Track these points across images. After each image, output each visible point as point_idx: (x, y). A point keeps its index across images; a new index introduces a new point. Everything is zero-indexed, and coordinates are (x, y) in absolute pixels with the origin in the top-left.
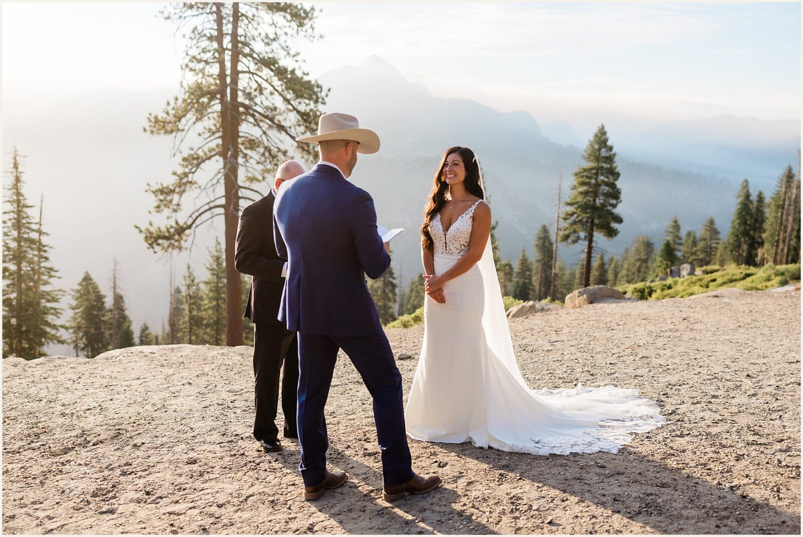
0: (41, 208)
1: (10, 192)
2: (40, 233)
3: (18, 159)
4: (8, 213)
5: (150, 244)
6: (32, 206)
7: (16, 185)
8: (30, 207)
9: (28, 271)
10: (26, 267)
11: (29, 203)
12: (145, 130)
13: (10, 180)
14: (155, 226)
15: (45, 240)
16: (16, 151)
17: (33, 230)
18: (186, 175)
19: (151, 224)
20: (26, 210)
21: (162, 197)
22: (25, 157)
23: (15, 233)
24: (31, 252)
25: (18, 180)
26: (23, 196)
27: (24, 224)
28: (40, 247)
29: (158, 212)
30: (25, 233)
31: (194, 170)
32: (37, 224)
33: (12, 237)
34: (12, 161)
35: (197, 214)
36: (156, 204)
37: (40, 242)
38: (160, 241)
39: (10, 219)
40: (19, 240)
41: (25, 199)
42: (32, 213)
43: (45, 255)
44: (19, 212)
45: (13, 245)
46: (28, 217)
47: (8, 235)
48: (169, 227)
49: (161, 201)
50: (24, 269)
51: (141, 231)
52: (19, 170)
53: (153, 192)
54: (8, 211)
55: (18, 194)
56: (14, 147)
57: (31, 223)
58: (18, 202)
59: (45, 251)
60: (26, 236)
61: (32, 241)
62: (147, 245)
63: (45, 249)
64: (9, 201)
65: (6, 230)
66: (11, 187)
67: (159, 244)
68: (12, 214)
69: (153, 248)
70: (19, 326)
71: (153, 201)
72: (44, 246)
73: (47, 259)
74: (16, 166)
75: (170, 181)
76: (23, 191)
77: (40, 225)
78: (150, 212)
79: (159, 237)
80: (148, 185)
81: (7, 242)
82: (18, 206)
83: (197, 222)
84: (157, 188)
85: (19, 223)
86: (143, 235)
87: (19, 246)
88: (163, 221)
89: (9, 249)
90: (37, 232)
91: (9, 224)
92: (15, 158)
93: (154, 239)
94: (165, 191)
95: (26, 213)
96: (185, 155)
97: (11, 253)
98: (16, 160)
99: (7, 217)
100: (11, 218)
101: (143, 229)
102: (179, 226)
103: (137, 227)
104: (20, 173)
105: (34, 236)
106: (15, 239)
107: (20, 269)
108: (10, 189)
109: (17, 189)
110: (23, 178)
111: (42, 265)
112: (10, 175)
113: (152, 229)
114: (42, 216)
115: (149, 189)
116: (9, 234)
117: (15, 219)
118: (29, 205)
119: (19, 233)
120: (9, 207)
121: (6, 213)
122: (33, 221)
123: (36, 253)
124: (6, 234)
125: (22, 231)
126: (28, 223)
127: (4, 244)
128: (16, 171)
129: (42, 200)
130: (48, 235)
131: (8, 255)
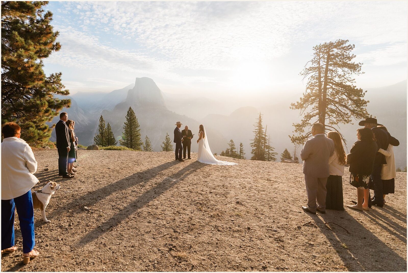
0: (266, 129)
1: (258, 124)
2: (265, 136)
6: (264, 128)
12: (290, 108)
13: (258, 121)
14: (295, 136)
15: (266, 138)
18: (306, 121)
19: (294, 136)
20: (262, 129)
21: (298, 128)
24: (263, 141)
25: (260, 121)
28: (265, 139)
29: (296, 132)
31: (308, 120)
32: (264, 133)
35: (309, 133)
38: (296, 141)
41: (262, 126)
42: (264, 130)
44: (260, 129)
46: (262, 131)
48: (299, 136)
49: (297, 129)
50: (260, 145)
51: (290, 137)
56: (260, 112)
58: (260, 127)
59: (266, 141)
61: (263, 138)
62: (292, 141)
64: (258, 126)
67: (295, 142)
71: (294, 128)
73: (266, 143)
74: (260, 117)
75: (301, 123)
76: (261, 124)
77: (266, 133)
78: (293, 132)
79: (296, 140)
80: (293, 124)
83: (309, 136)
84: (296, 125)
85: (260, 132)
86: (291, 138)
87: (259, 138)
88: (297, 135)
89: (257, 139)
92: (260, 115)
93: (294, 140)
94: (298, 126)
96: (306, 115)
99: (257, 131)
101: (291, 137)
102: (303, 137)
103: (289, 136)
105: (263, 136)
106: (258, 137)
110: (262, 120)
112: (258, 119)
113: (294, 137)
114: (266, 131)
120: (257, 128)
121: (256, 129)
122: (264, 132)
123: (264, 141)
124: (256, 135)
125: (260, 135)
126: (262, 133)
127: (256, 137)
128: (260, 119)
129: (267, 126)
130: (267, 136)
131: (256, 141)
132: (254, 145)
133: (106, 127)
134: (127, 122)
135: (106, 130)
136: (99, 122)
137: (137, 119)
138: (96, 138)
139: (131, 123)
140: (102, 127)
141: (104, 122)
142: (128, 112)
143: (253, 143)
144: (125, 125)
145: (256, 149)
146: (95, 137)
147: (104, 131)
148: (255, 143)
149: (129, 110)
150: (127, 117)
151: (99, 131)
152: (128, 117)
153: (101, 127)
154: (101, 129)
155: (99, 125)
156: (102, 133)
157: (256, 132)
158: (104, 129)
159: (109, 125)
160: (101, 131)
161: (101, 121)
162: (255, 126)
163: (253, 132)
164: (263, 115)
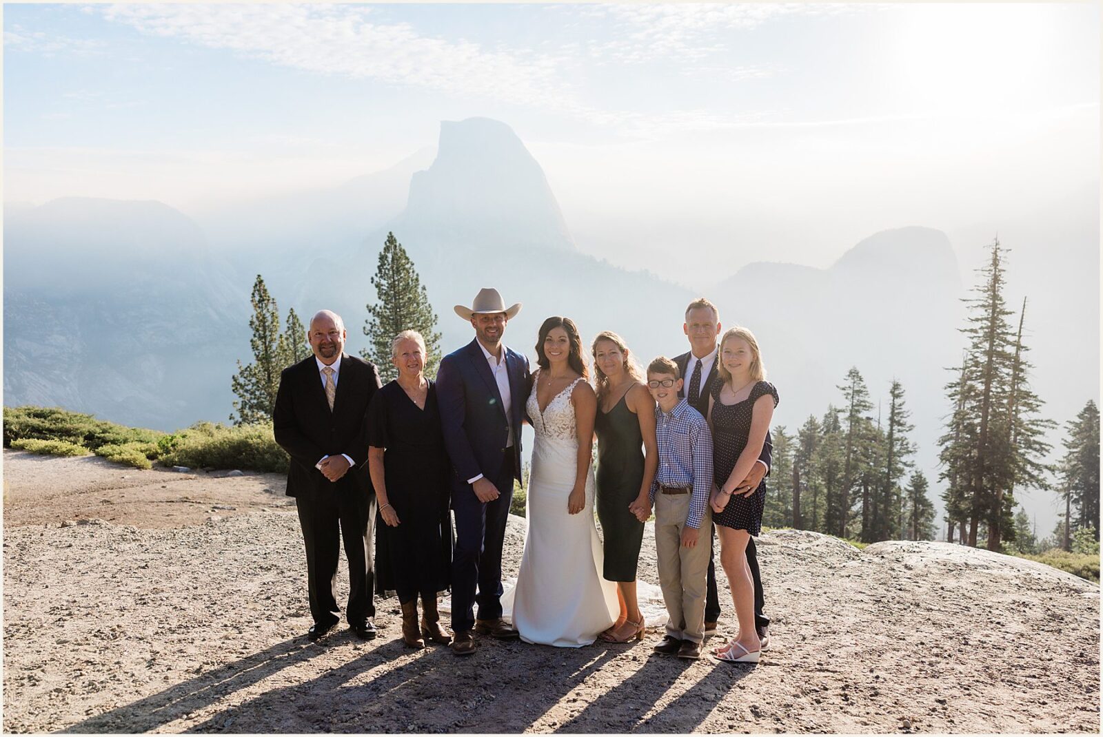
0: (1023, 315)
1: (986, 295)
2: (1018, 346)
3: (999, 253)
4: (981, 320)
6: (1011, 313)
7: (993, 286)
8: (1007, 313)
9: (998, 392)
10: (996, 388)
11: (1007, 308)
13: (985, 281)
15: (1023, 356)
16: (996, 245)
17: (1008, 343)
20: (1002, 317)
22: (1008, 251)
23: (987, 345)
24: (1006, 370)
25: (996, 279)
26: (1001, 300)
27: (999, 334)
28: (1017, 365)
30: (999, 345)
32: (1014, 335)
33: (983, 350)
34: (991, 256)
37: (1016, 357)
39: (982, 328)
40: (990, 353)
41: (1004, 303)
42: (1011, 322)
43: (1021, 374)
44: (993, 320)
45: (983, 359)
46: (1004, 326)
47: (978, 348)
50: (993, 390)
52: (999, 267)
54: (980, 317)
55: (995, 297)
56: (996, 239)
57: (1007, 333)
58: (994, 306)
59: (1022, 370)
60: (1000, 349)
61: (1008, 357)
63: (1023, 367)
64: (983, 306)
65: (975, 340)
66: (986, 289)
68: (985, 322)
70: (981, 459)
72: (1022, 363)
73: (1023, 380)
74: (995, 262)
76: (1001, 294)
77: (1020, 337)
81: (976, 355)
82: (994, 312)
85: (993, 332)
87: (990, 361)
89: (977, 364)
90: (1014, 345)
91: (981, 333)
92: (995, 253)
95: (1002, 321)
97: (980, 369)
98: (996, 256)
99: (977, 325)
100: (984, 326)
104: (999, 271)
105: (1010, 350)
106: (985, 353)
107: (988, 389)
108: (985, 291)
109: (994, 291)
110: (1004, 277)
111: (1017, 387)
112: (986, 273)
114: (1022, 326)
116: (980, 346)
117: (987, 328)
118: (1007, 311)
119: (992, 345)
120: (982, 313)
121: (977, 320)
122: (1010, 331)
123: (1011, 372)
124: (975, 346)
125: (995, 344)
126: (1003, 333)
127: (971, 357)
128: (995, 268)
129: (1024, 305)
130: (1027, 350)
131: (975, 371)
132: (963, 393)
133: (282, 327)
134: (381, 303)
135: (285, 343)
136: (251, 305)
137: (424, 288)
138: (242, 380)
139: (397, 307)
140: (264, 330)
141: (271, 307)
142: (382, 258)
144: (370, 317)
145: (973, 408)
146: (237, 374)
147: (275, 346)
148: (969, 383)
149: (387, 249)
150: (376, 279)
151: (255, 347)
152: (384, 282)
153: (262, 328)
154: (260, 338)
155: (252, 323)
156: (265, 359)
157: (972, 331)
158: (276, 336)
159: (295, 317)
160: (261, 347)
161: (260, 301)
162: (969, 304)
163: (961, 331)
164: (1010, 250)
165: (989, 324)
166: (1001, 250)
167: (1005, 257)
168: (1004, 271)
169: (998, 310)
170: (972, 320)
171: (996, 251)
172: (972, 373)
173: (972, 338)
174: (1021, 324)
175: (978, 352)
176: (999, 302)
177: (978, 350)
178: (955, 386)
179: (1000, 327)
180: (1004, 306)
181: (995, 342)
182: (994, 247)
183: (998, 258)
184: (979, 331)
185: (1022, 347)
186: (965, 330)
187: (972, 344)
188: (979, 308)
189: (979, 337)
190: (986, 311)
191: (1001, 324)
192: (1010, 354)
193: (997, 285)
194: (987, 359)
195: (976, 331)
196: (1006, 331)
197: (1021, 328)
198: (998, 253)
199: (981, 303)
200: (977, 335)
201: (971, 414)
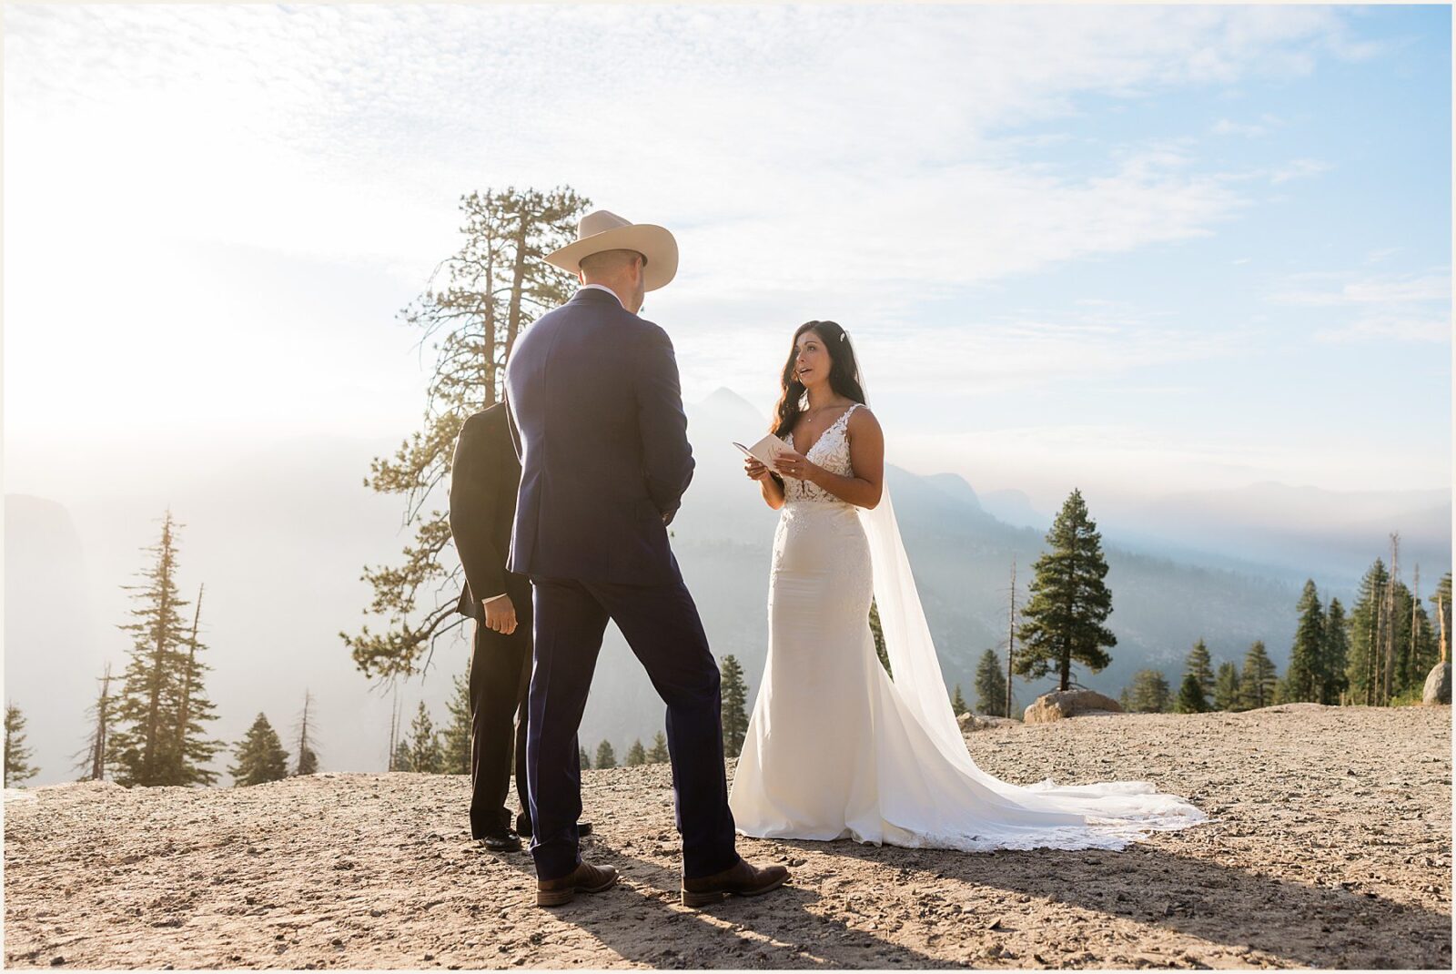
0: (199, 606)
1: (154, 581)
2: (193, 644)
4: (148, 612)
5: (361, 663)
6: (185, 603)
7: (164, 570)
8: (181, 604)
9: (168, 706)
10: (166, 700)
11: (180, 597)
12: (367, 484)
13: (154, 562)
14: (372, 634)
15: (199, 657)
16: (169, 518)
17: (184, 641)
18: (425, 554)
19: (366, 632)
20: (175, 608)
21: (385, 589)
22: (181, 526)
23: (154, 645)
24: (177, 676)
25: (167, 561)
26: (173, 587)
27: (170, 630)
28: (191, 667)
29: (377, 611)
30: (170, 644)
31: (437, 547)
32: (189, 630)
33: (149, 651)
34: (162, 532)
35: (438, 615)
36: (376, 599)
37: (191, 658)
38: (378, 659)
39: (149, 623)
40: (158, 656)
41: (177, 591)
42: (184, 614)
43: (197, 680)
44: (164, 612)
45: (149, 663)
46: (177, 620)
47: (143, 649)
48: (393, 635)
49: (384, 594)
50: (162, 702)
51: (349, 642)
52: (171, 546)
53: (373, 581)
54: (147, 609)
55: (166, 583)
56: (168, 511)
57: (181, 629)
58: (164, 595)
59: (198, 674)
60: (171, 650)
61: (179, 659)
62: (356, 664)
63: (200, 670)
64: (150, 595)
65: (140, 640)
66: (155, 573)
67: (375, 663)
68: (152, 615)
69: (366, 669)
71: (370, 593)
72: (198, 666)
73: (199, 686)
74: (166, 540)
75: (400, 563)
76: (173, 579)
77: (195, 632)
78: (365, 612)
79: (378, 652)
80: (366, 569)
81: (141, 658)
82: (164, 602)
83: (438, 629)
84: (378, 574)
85: (162, 629)
86: (352, 649)
87: (159, 665)
88: (384, 627)
89: (141, 670)
90: (189, 644)
91: (147, 630)
92: (166, 528)
93: (368, 654)
94: (391, 580)
95: (174, 613)
96: (426, 523)
97: (145, 677)
98: (168, 532)
99: (143, 620)
100: (151, 620)
101: (352, 639)
102: (410, 634)
103: (343, 636)
104: (172, 551)
105: (184, 649)
106: (153, 655)
107: (155, 702)
108: (153, 576)
109: (165, 577)
110: (176, 558)
111: (192, 696)
112: (155, 553)
113: (367, 640)
114: (198, 620)
115: (367, 576)
116: (145, 646)
117: (156, 622)
118: (181, 600)
119: (160, 645)
120: (149, 604)
121: (143, 613)
122: (184, 626)
123: (185, 677)
124: (140, 647)
125: (165, 643)
126: (176, 629)
127: (134, 662)
128: (167, 547)
129: (201, 594)
130: (205, 648)
131: (139, 680)
132: (122, 709)
143: (117, 698)
145: (134, 729)
148: (131, 696)
157: (135, 627)
162: (133, 592)
163: (120, 627)
164: (184, 525)
165: (158, 618)
166: (174, 525)
167: (178, 534)
168: (176, 550)
169: (169, 600)
170: (136, 613)
171: (167, 526)
172: (135, 681)
173: (136, 636)
174: (197, 617)
175: (143, 655)
176: (171, 590)
177: (144, 652)
178: (112, 701)
179: (171, 621)
180: (178, 595)
181: (165, 640)
182: (165, 521)
183: (170, 534)
184: (145, 627)
185: (199, 646)
186: (127, 627)
187: (135, 645)
188: (146, 598)
189: (146, 635)
190: (154, 601)
191: (172, 618)
192: (184, 655)
193: (168, 568)
194: (154, 663)
195: (139, 628)
196: (179, 626)
197: (196, 622)
198: (170, 529)
199: (148, 591)
200: (141, 632)
201: (133, 737)
